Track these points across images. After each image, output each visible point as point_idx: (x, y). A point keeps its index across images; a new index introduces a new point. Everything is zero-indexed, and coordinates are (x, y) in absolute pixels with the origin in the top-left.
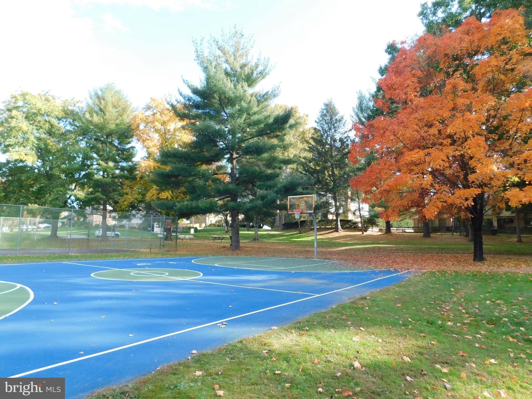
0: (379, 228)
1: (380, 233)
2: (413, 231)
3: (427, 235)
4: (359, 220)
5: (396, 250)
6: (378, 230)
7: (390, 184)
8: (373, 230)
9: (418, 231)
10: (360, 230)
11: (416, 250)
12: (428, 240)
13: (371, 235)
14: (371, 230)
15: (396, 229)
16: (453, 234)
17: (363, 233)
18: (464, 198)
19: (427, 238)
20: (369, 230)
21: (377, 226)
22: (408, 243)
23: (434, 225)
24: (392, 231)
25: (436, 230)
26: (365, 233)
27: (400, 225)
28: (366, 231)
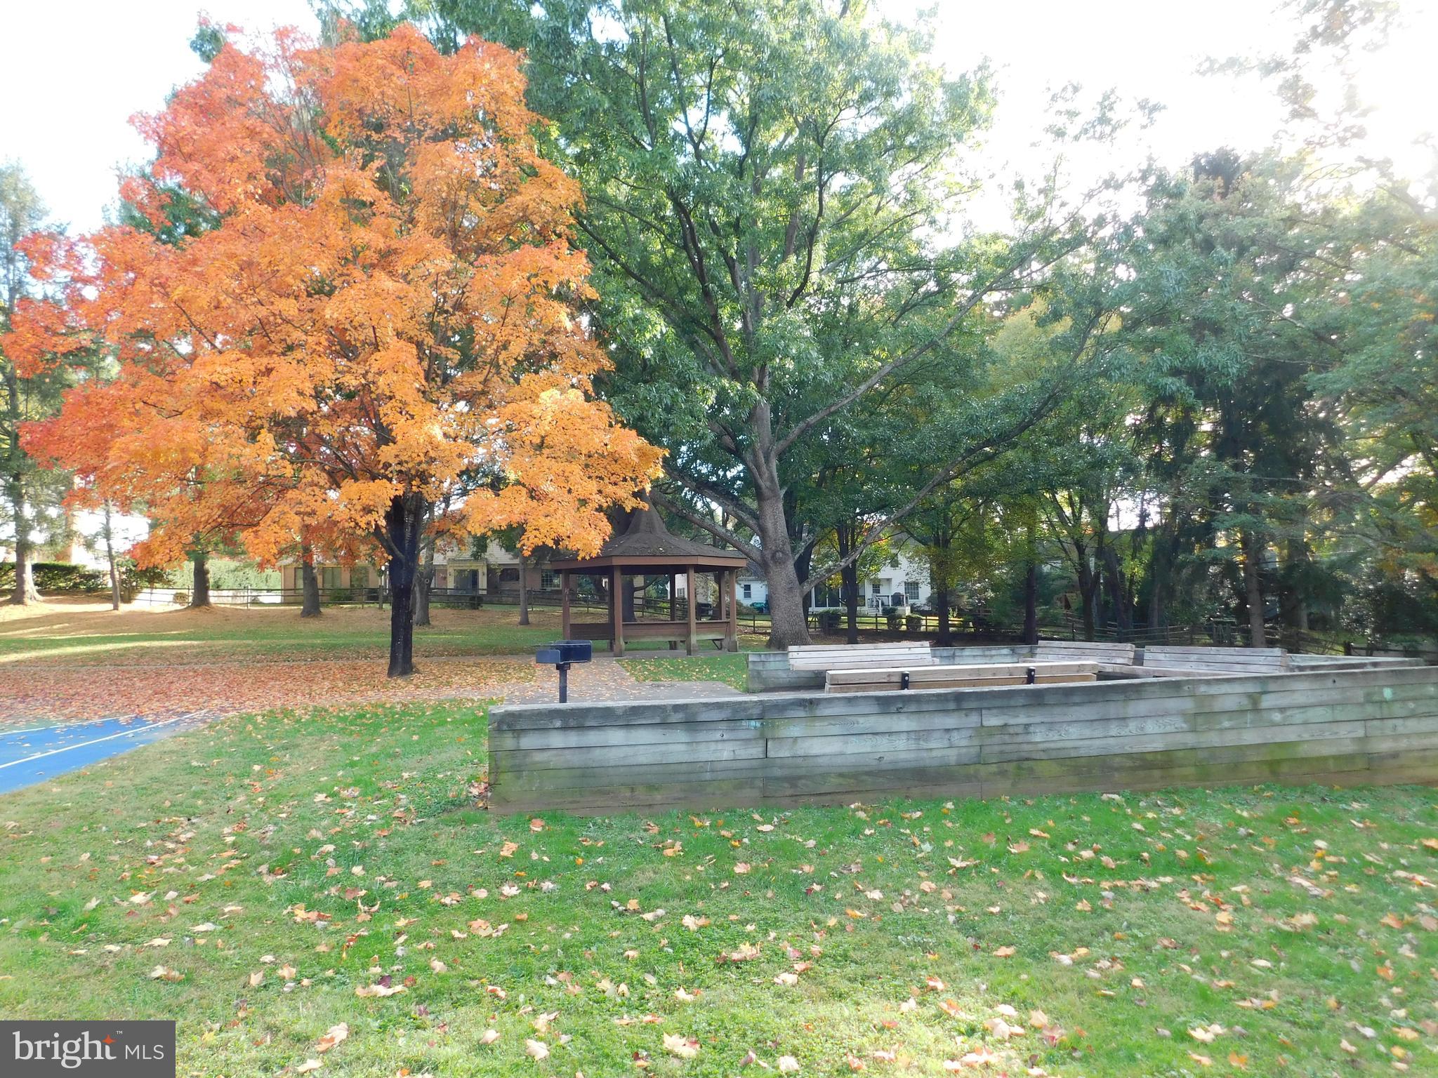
0: (174, 592)
1: (178, 607)
2: (278, 599)
3: (312, 609)
4: (105, 566)
5: (196, 656)
6: (171, 598)
7: (132, 447)
8: (154, 597)
9: (292, 599)
10: (108, 599)
11: (257, 653)
12: (313, 625)
13: (142, 614)
14: (148, 596)
15: (231, 593)
16: (381, 608)
17: (116, 608)
18: (359, 507)
19: (311, 620)
20: (140, 596)
21: (168, 584)
22: (252, 634)
23: (338, 585)
24: (212, 600)
25: (342, 597)
26: (124, 608)
27: (245, 583)
28: (127, 600)
